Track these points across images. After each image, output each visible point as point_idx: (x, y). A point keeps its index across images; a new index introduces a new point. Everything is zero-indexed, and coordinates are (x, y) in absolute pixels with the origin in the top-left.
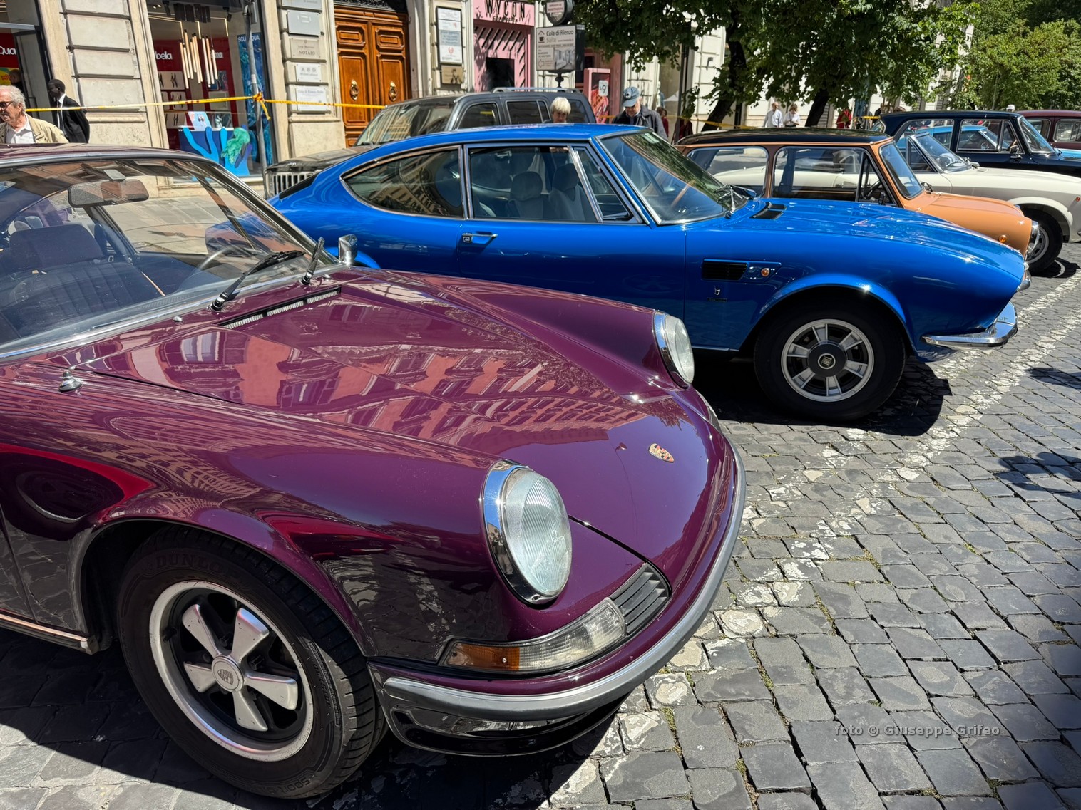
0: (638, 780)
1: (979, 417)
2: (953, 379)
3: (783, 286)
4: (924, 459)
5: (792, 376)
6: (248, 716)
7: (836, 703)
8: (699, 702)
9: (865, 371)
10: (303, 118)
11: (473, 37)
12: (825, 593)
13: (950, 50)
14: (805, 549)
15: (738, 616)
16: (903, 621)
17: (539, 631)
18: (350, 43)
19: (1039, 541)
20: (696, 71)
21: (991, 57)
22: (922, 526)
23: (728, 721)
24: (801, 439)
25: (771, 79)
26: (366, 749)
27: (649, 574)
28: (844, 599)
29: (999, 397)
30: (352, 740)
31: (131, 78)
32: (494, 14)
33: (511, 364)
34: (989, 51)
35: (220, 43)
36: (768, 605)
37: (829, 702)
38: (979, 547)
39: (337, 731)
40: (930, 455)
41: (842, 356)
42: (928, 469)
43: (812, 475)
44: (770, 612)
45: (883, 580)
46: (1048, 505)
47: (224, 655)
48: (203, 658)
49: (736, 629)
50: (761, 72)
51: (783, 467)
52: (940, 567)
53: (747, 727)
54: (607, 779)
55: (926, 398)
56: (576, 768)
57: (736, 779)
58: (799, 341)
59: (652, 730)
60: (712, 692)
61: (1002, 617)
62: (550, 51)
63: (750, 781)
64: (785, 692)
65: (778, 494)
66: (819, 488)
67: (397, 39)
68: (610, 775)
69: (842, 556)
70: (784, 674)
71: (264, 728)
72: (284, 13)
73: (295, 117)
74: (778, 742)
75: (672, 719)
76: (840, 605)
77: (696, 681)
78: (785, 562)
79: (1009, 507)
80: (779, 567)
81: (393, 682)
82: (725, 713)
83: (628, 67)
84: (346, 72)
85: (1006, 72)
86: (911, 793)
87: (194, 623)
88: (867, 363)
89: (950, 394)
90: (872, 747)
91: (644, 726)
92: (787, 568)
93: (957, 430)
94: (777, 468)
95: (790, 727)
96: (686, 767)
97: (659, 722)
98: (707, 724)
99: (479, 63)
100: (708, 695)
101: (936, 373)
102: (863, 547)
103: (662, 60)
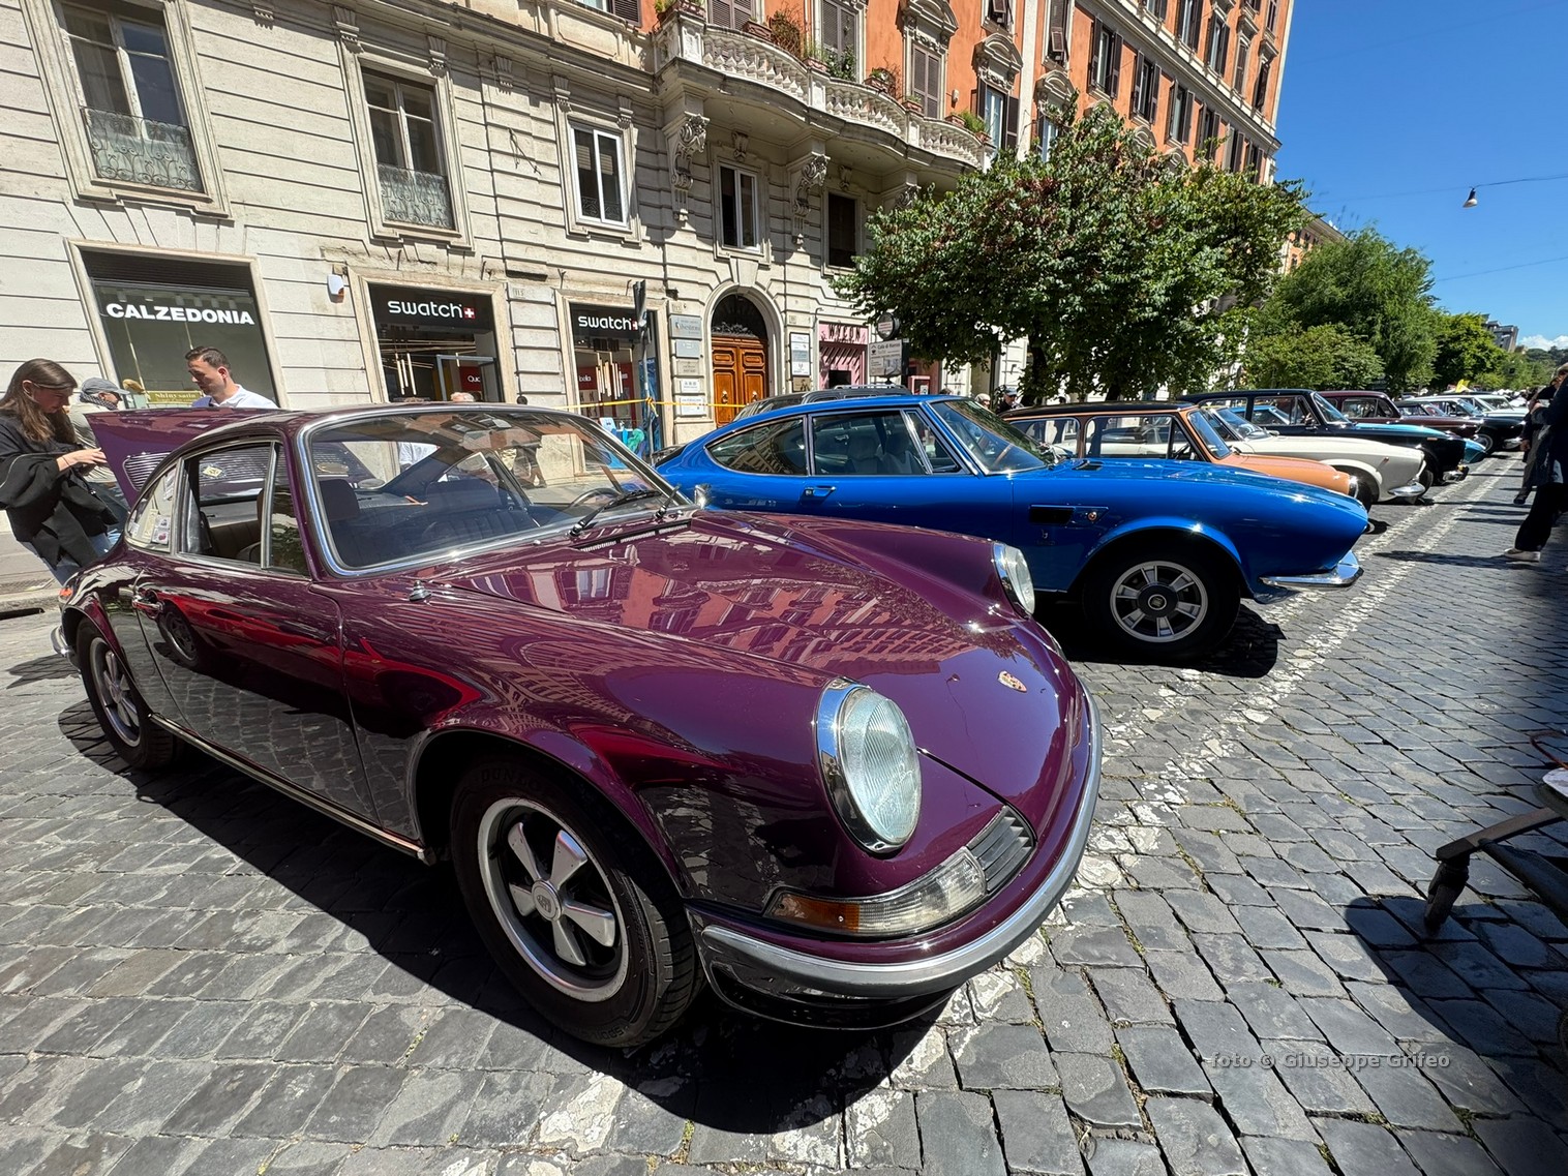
0: (994, 1061)
1: (1322, 661)
2: (1283, 624)
3: (1107, 532)
4: (1270, 702)
5: (1121, 617)
6: (568, 949)
7: (1225, 978)
8: (1057, 964)
9: (1199, 613)
10: (685, 420)
11: (819, 355)
12: (1187, 842)
13: (1231, 347)
14: (1156, 791)
15: (1092, 863)
16: (1288, 880)
17: (884, 886)
18: (723, 363)
19: (1428, 794)
20: (1002, 375)
21: (1268, 355)
22: (1284, 771)
23: (1096, 991)
24: (1135, 678)
25: (1068, 379)
26: (683, 1001)
27: (1011, 819)
28: (1209, 849)
29: (1338, 642)
30: (668, 992)
31: (559, 393)
32: (835, 337)
33: (848, 597)
34: (1265, 350)
35: (625, 367)
36: (1124, 852)
37: (1215, 977)
38: (1358, 799)
39: (651, 980)
40: (1276, 697)
41: (1173, 598)
42: (1277, 711)
43: (1152, 714)
44: (1126, 859)
45: (1252, 830)
46: (1427, 754)
47: (544, 879)
48: (525, 881)
49: (1090, 878)
50: (1059, 373)
51: (1121, 705)
52: (1317, 820)
53: (1120, 1002)
54: (957, 1055)
55: (1260, 642)
56: (920, 1038)
57: (1115, 1072)
58: (1128, 583)
59: (1006, 995)
60: (1072, 953)
61: (1409, 883)
62: (881, 361)
63: (1132, 1076)
64: (1159, 960)
65: (1119, 733)
66: (1161, 727)
67: (759, 359)
68: (961, 1051)
69: (1200, 801)
70: (1156, 937)
71: (582, 963)
72: (673, 342)
73: (679, 420)
74: (1159, 1026)
75: (1028, 985)
76: (1207, 857)
77: (1052, 937)
78: (1136, 805)
79: (1381, 755)
80: (1131, 810)
81: (711, 931)
82: (1091, 981)
83: (944, 372)
84: (720, 384)
85: (1282, 367)
86: (1349, 1116)
87: (518, 842)
88: (1200, 603)
89: (1284, 638)
90: (1282, 1043)
91: (997, 989)
92: (1139, 810)
93: (1300, 673)
94: (1114, 706)
95: (1172, 1006)
96: (1050, 1050)
97: (1013, 985)
98: (1070, 993)
99: (823, 375)
100: (1068, 956)
101: (1264, 618)
102: (1221, 792)
103: (974, 365)
